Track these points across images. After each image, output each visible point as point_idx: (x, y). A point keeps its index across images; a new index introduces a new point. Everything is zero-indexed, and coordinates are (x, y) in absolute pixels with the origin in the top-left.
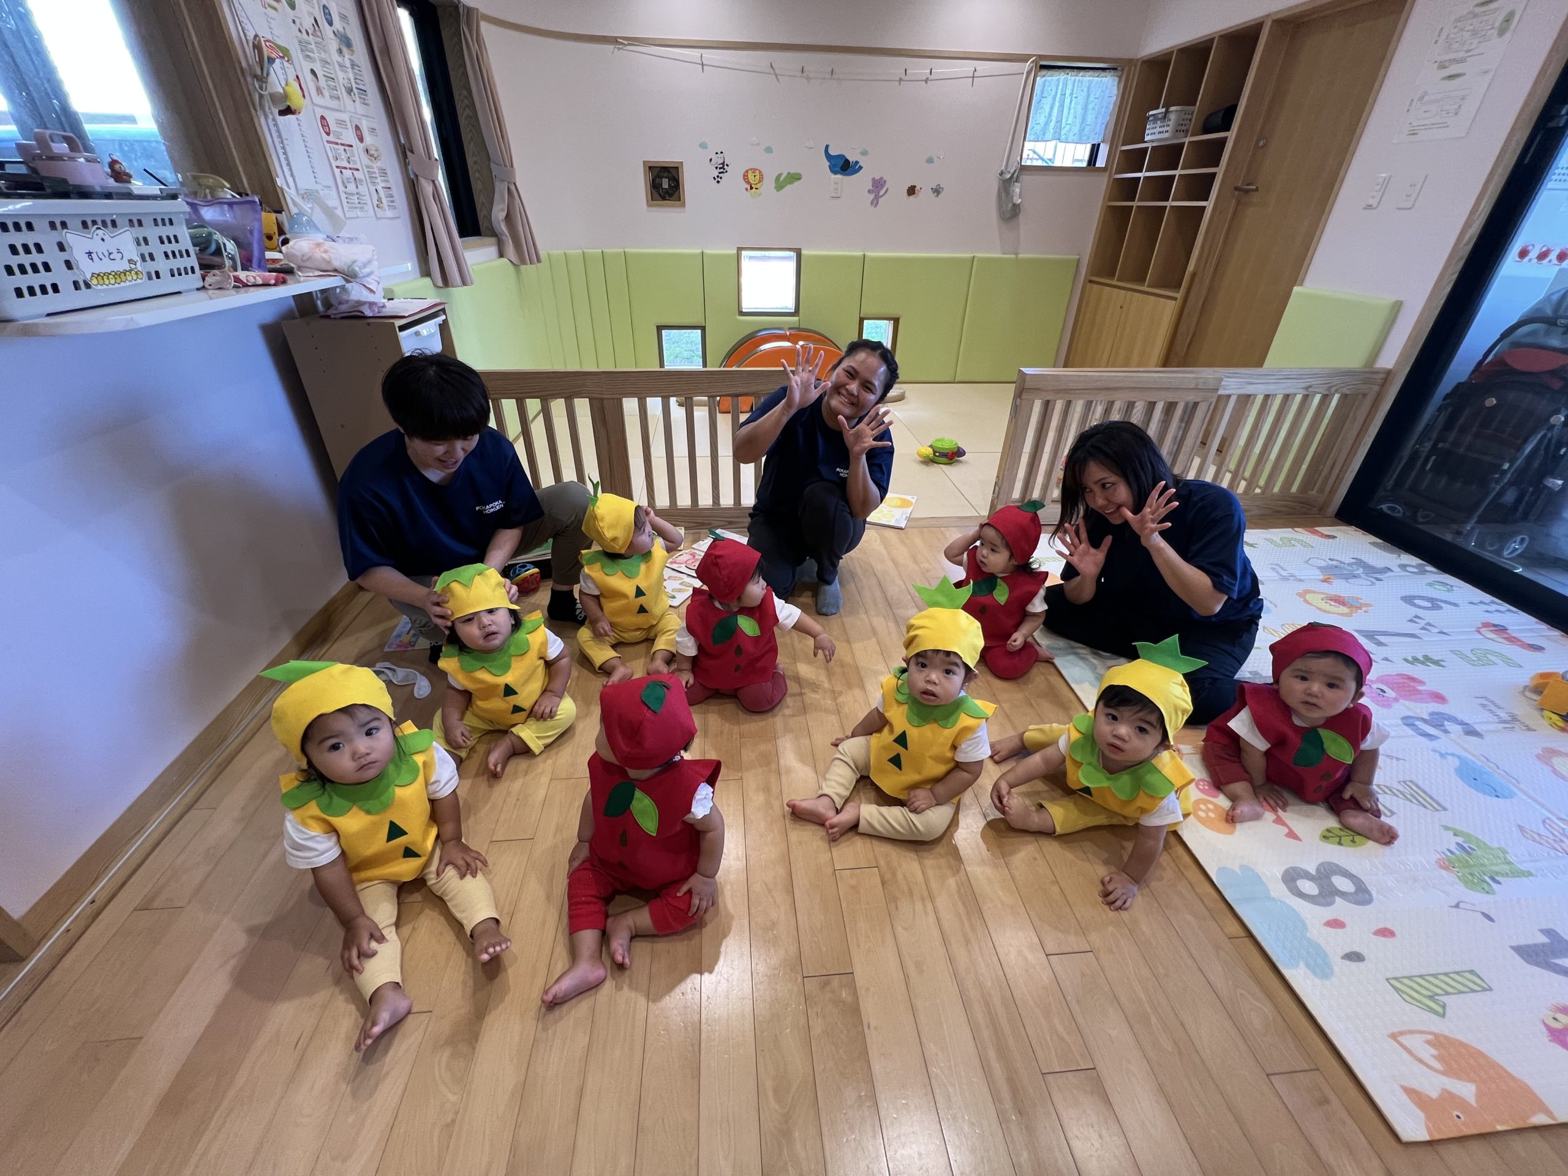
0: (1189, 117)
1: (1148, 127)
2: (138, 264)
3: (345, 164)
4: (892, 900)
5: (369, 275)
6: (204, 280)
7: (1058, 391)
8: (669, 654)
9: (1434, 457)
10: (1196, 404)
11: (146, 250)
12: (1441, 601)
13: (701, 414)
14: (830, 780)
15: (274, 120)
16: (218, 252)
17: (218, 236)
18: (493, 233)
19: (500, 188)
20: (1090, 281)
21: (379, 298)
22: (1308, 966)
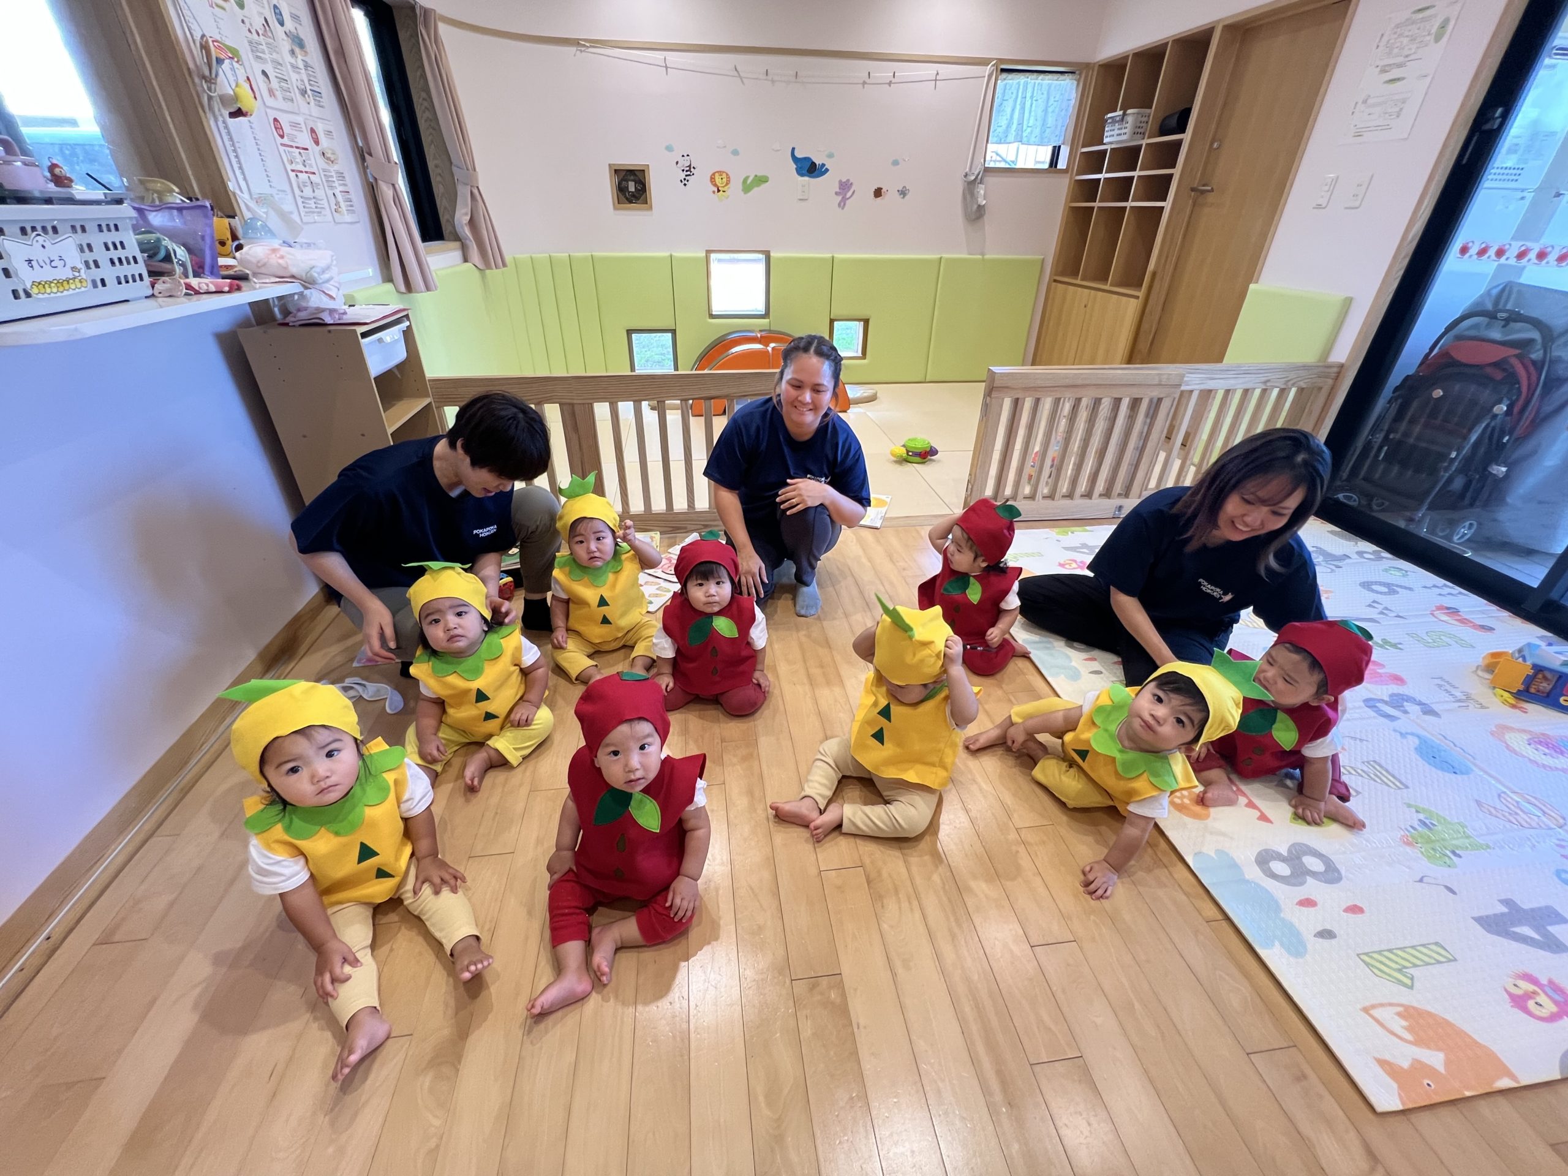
0: (1144, 119)
1: (1106, 129)
2: (82, 271)
3: (300, 167)
4: (877, 899)
5: (327, 281)
6: (153, 287)
7: (1027, 389)
8: (649, 660)
9: (1386, 448)
10: (1160, 400)
11: (90, 257)
12: (1397, 586)
13: (674, 418)
14: (812, 781)
15: (224, 122)
16: (168, 258)
17: (167, 242)
18: (457, 238)
19: (463, 192)
20: (1055, 281)
21: (339, 305)
22: (1282, 944)
